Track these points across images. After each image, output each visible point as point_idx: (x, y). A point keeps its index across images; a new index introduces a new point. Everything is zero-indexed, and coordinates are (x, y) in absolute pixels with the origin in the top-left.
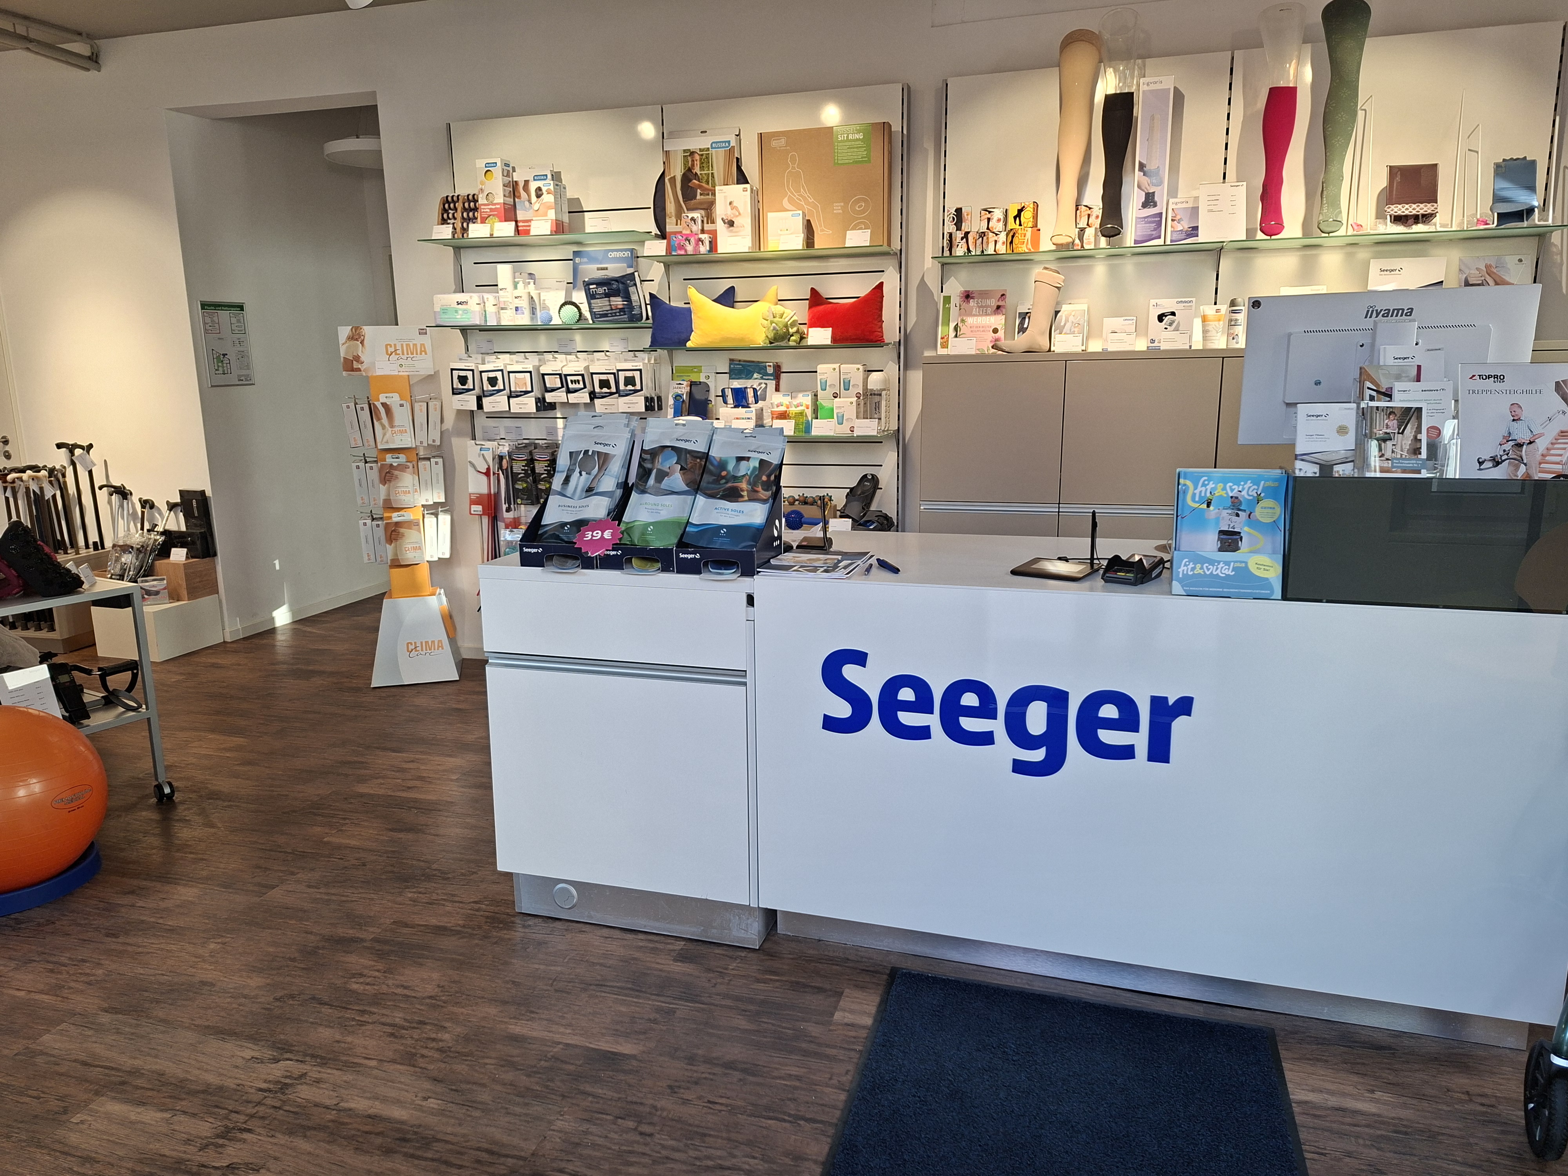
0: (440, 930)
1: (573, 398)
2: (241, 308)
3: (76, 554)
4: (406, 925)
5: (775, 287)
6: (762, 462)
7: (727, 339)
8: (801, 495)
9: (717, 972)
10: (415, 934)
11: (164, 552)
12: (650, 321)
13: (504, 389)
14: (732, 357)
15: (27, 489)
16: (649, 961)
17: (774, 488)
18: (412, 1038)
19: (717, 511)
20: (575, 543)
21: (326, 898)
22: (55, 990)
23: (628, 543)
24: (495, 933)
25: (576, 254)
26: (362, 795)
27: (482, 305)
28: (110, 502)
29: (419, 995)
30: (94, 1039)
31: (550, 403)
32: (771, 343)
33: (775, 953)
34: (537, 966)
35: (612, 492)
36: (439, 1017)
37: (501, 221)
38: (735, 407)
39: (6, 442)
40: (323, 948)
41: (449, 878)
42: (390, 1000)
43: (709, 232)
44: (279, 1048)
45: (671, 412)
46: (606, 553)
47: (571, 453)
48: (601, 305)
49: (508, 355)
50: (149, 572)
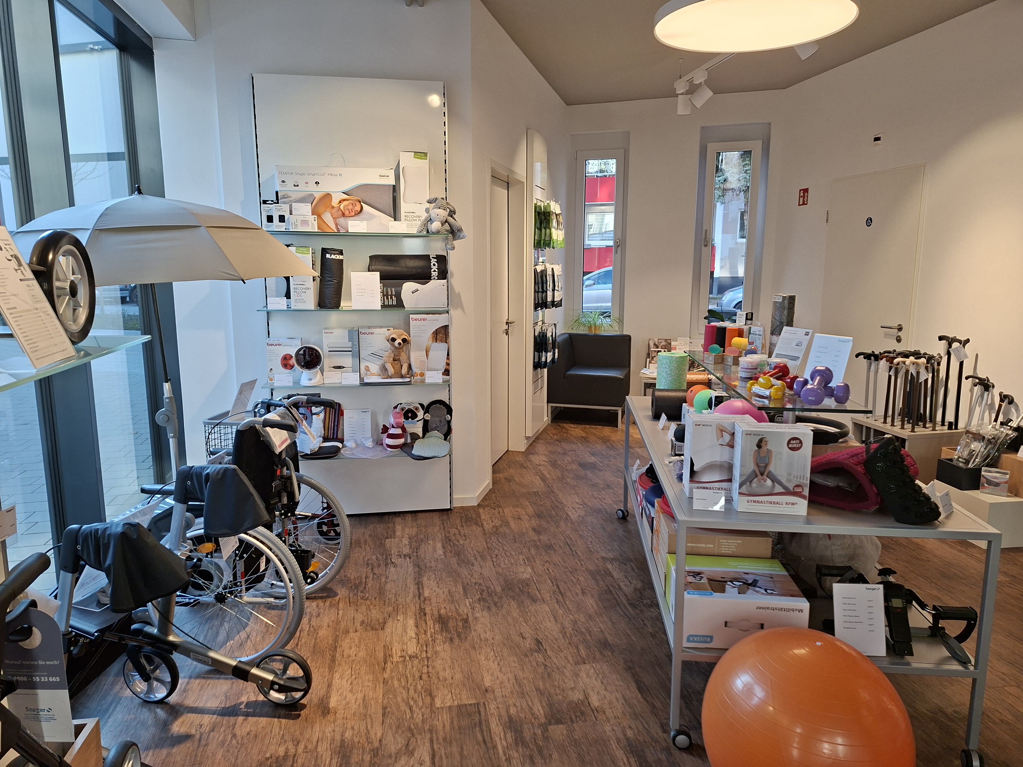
3: (932, 430)
11: (1013, 447)
15: (907, 371)
28: (972, 391)
39: (900, 329)
50: (993, 463)
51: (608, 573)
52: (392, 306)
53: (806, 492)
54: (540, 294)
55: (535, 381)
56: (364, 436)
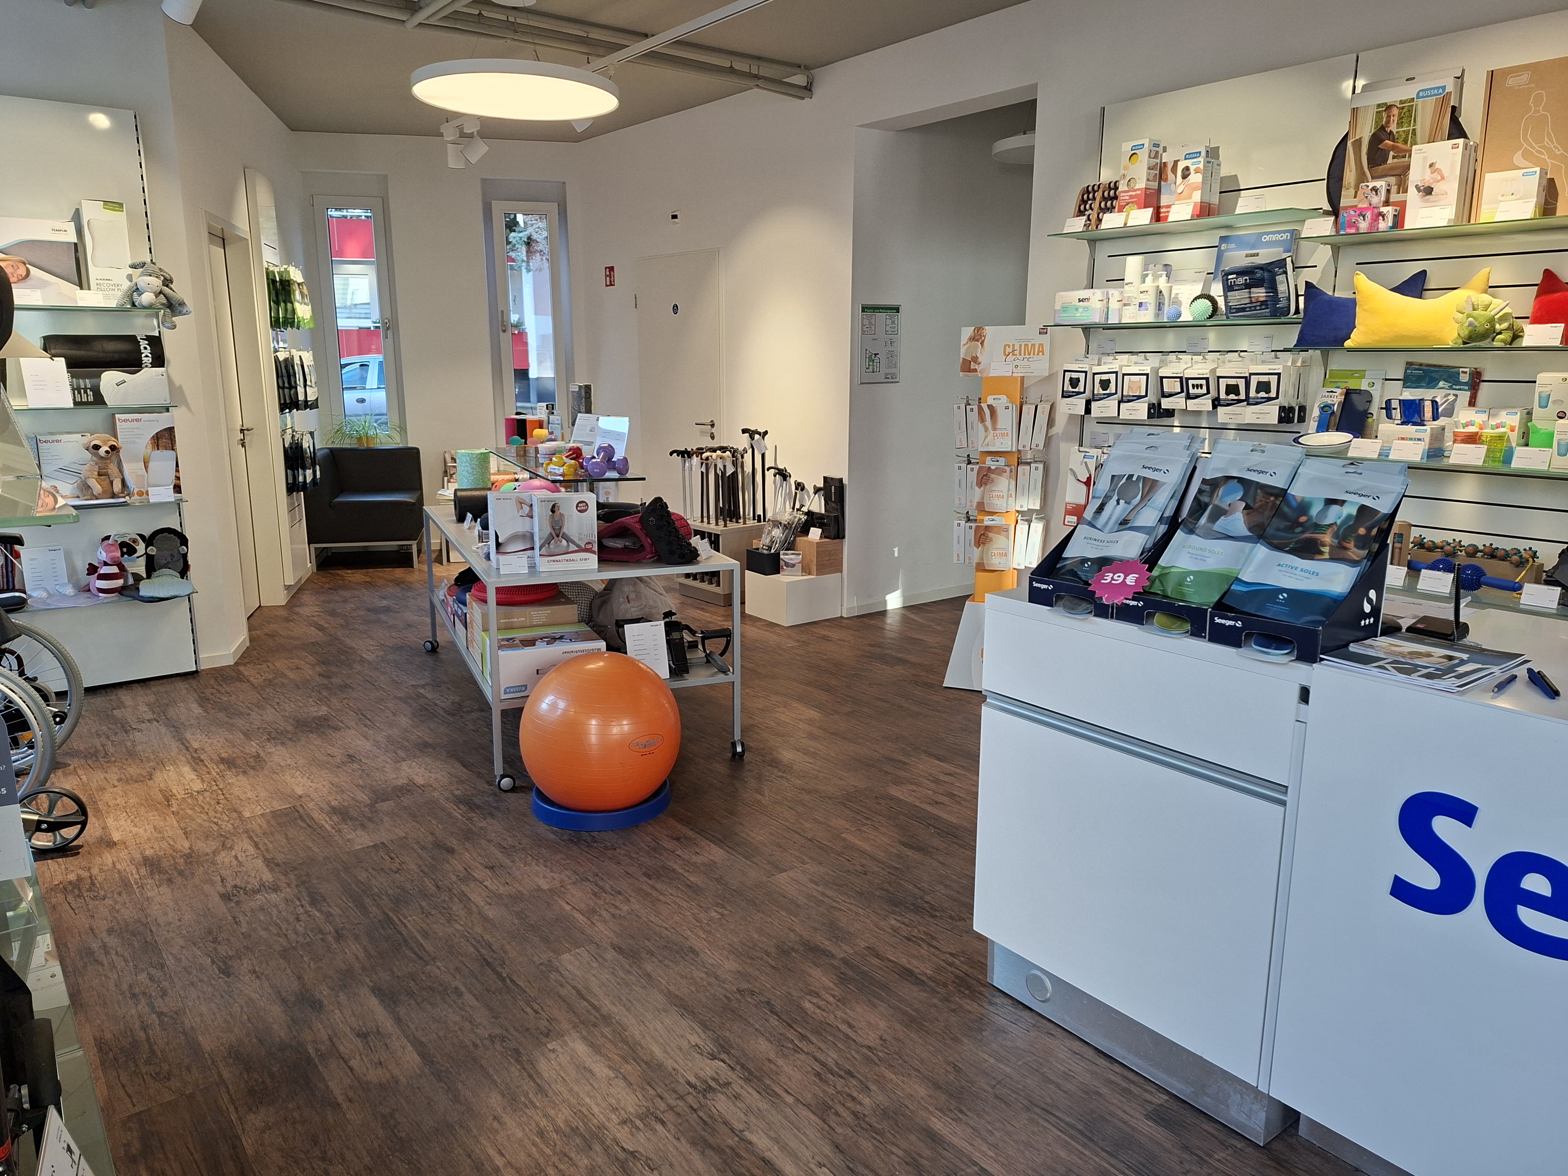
0: (907, 974)
1: (1192, 405)
2: (897, 309)
3: (743, 524)
4: (877, 956)
5: (1487, 270)
6: (1363, 509)
7: (1403, 337)
8: (1488, 545)
9: (1197, 1155)
10: (881, 968)
11: (804, 530)
12: (1302, 315)
13: (1116, 393)
14: (1409, 360)
15: (716, 465)
16: (1113, 1104)
17: (1376, 546)
18: (835, 1087)
19: (1280, 568)
20: (1090, 585)
21: (821, 898)
22: (590, 912)
23: (1159, 592)
24: (957, 999)
25: (1223, 239)
26: (892, 798)
27: (1105, 301)
28: (773, 481)
29: (859, 1040)
30: (595, 972)
31: (1168, 410)
32: (1465, 343)
33: (1286, 1161)
34: (986, 1057)
35: (1152, 529)
36: (868, 1075)
37: (1139, 208)
38: (1403, 423)
39: (714, 426)
40: (797, 951)
41: (936, 916)
42: (831, 1034)
43: (1395, 204)
44: (720, 1044)
45: (1313, 425)
46: (1125, 601)
47: (1113, 477)
48: (1239, 297)
49: (1126, 356)
50: (790, 546)
51: (419, 696)
52: (87, 403)
53: (596, 548)
54: (286, 391)
55: (291, 510)
56: (56, 583)
